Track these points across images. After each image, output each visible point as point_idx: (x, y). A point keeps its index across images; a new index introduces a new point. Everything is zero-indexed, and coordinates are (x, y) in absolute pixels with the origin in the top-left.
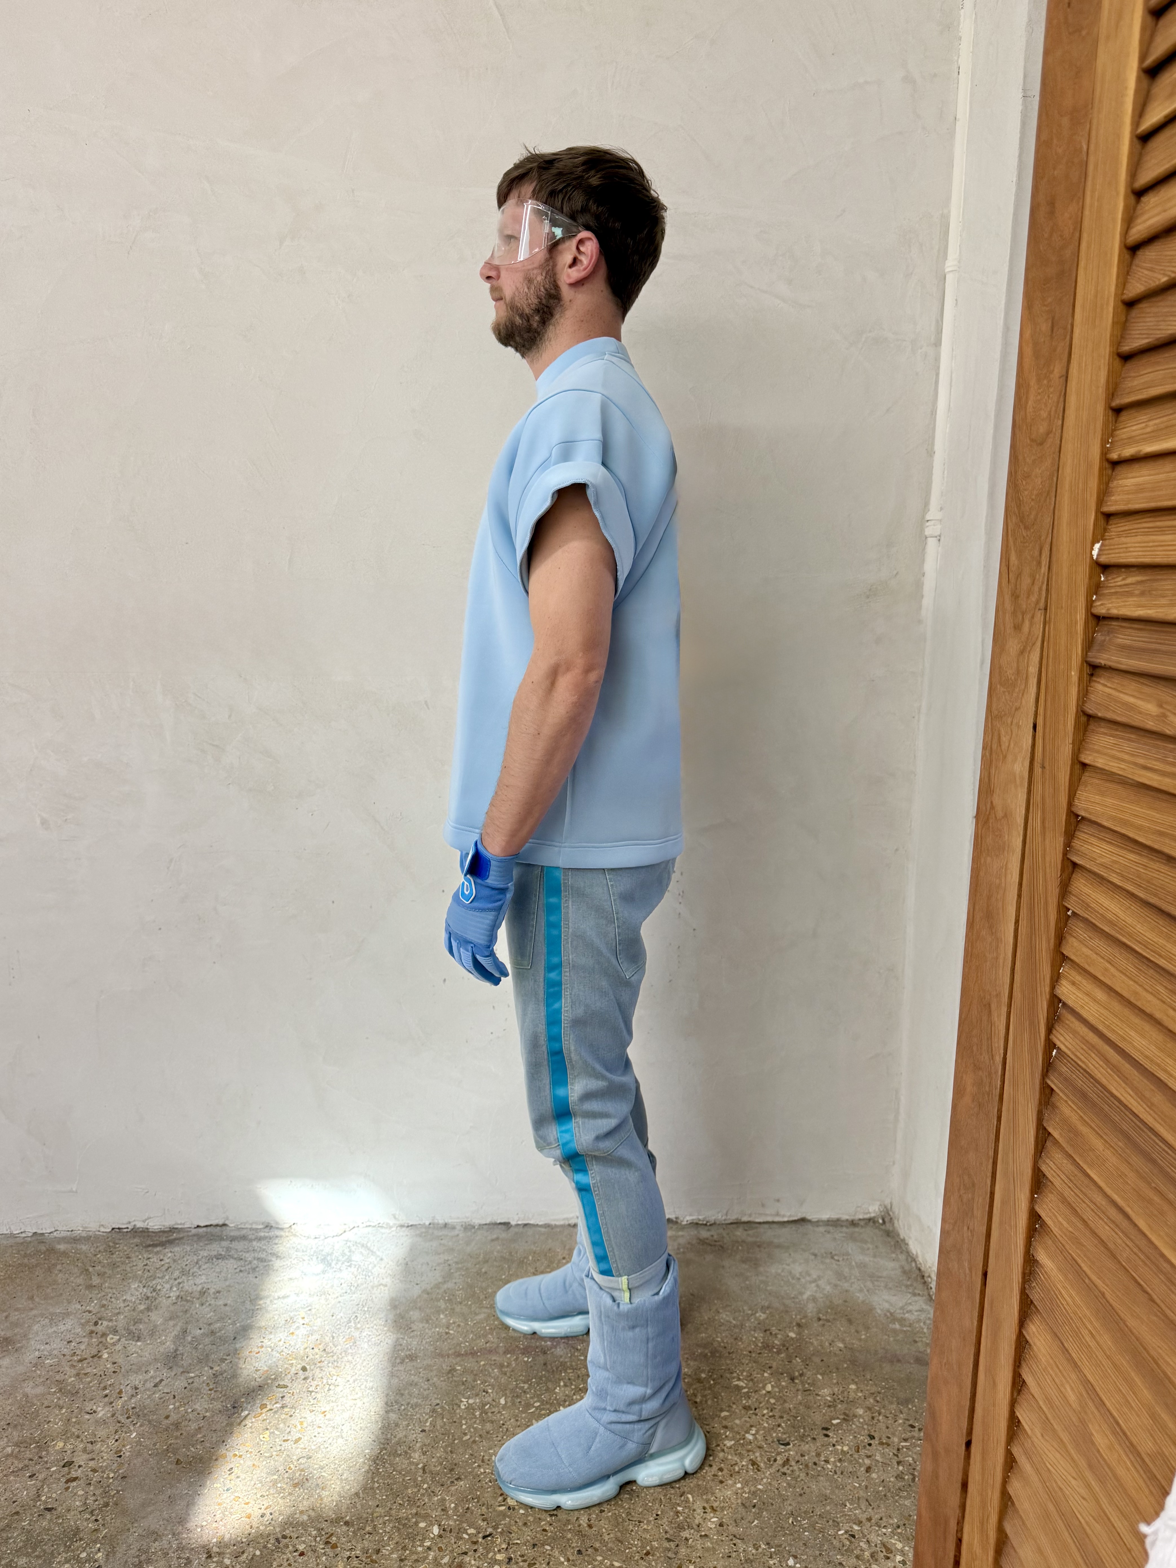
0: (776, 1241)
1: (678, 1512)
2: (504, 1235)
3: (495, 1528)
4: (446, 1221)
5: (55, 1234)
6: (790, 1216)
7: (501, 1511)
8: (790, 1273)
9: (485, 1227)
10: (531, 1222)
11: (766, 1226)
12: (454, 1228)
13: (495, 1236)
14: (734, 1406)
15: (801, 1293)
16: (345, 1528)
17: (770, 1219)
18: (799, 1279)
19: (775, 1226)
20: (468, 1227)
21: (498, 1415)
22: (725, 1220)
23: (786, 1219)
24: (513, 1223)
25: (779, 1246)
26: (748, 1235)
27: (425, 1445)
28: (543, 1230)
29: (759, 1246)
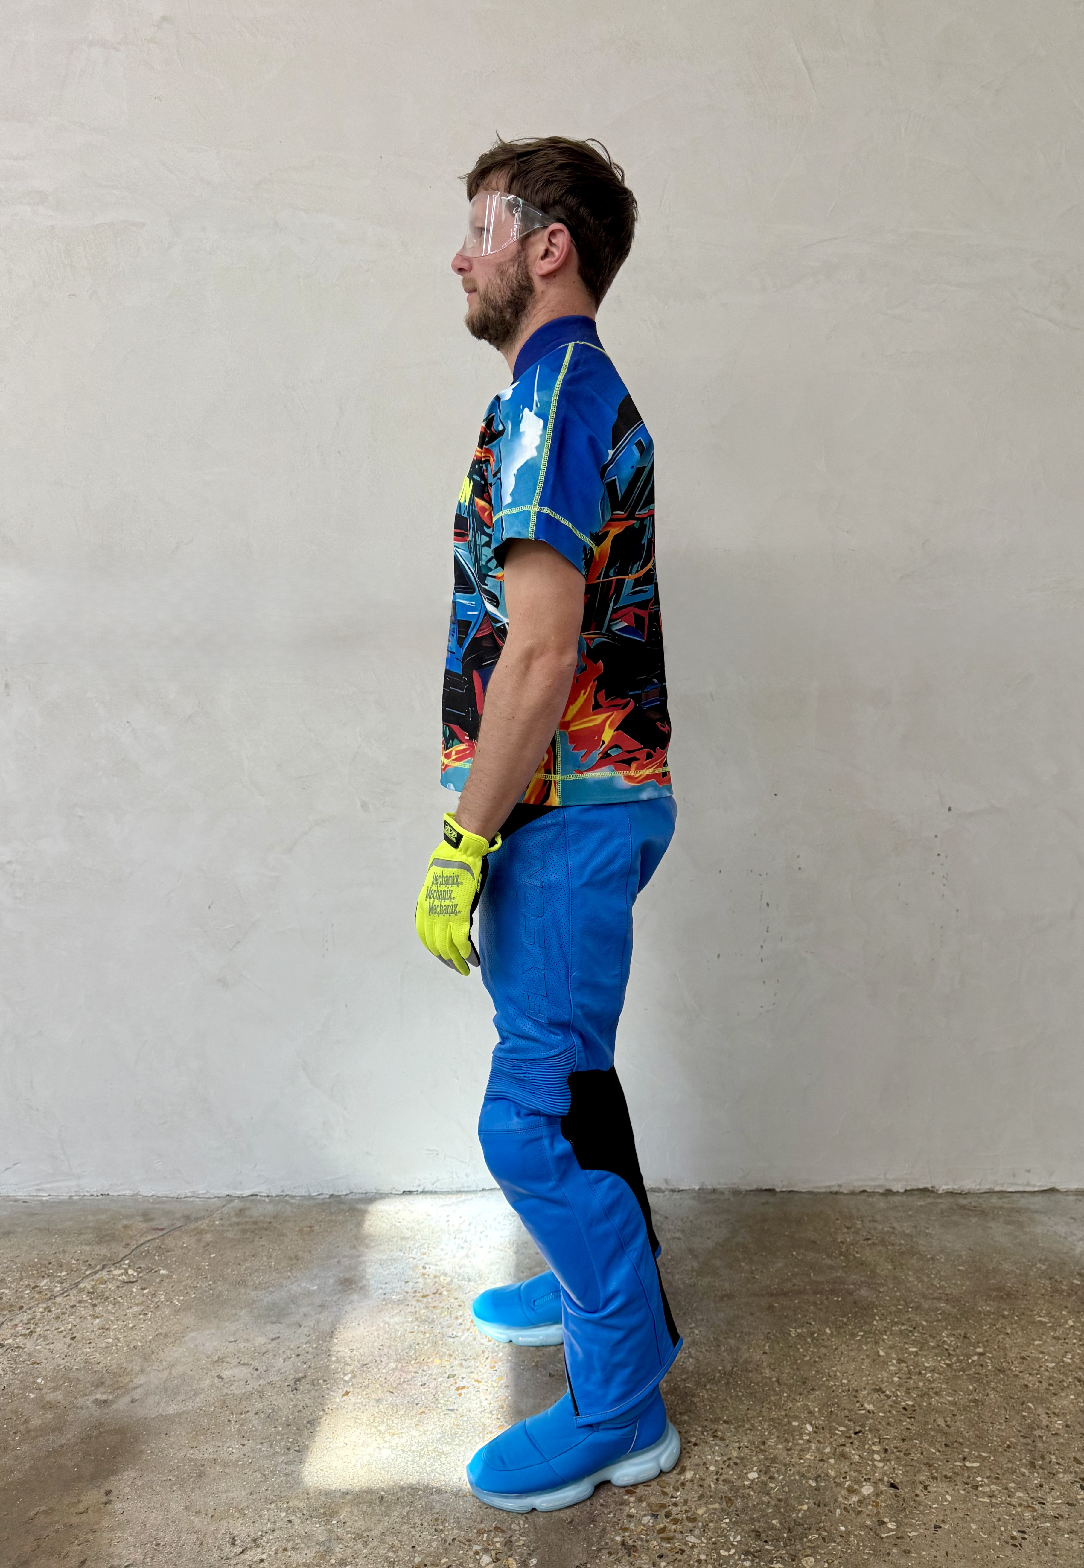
0: (1031, 1207)
1: (1024, 1417)
2: (772, 1200)
3: (863, 1426)
4: (715, 1187)
5: (351, 1196)
6: (1040, 1186)
7: (862, 1414)
8: (1056, 1233)
9: (752, 1193)
10: (795, 1189)
11: (1018, 1195)
12: (722, 1193)
13: (764, 1201)
14: (1044, 1337)
15: (1074, 1250)
16: (725, 1425)
17: (1021, 1189)
18: (1065, 1238)
19: (1025, 1195)
20: (736, 1192)
21: (829, 1342)
22: (978, 1190)
23: (1036, 1189)
24: (778, 1190)
25: (1036, 1212)
26: (1004, 1202)
27: (771, 1364)
28: (808, 1196)
29: (1017, 1211)
